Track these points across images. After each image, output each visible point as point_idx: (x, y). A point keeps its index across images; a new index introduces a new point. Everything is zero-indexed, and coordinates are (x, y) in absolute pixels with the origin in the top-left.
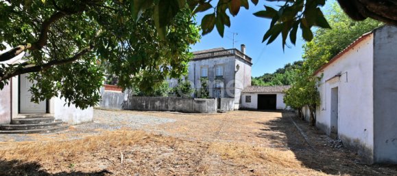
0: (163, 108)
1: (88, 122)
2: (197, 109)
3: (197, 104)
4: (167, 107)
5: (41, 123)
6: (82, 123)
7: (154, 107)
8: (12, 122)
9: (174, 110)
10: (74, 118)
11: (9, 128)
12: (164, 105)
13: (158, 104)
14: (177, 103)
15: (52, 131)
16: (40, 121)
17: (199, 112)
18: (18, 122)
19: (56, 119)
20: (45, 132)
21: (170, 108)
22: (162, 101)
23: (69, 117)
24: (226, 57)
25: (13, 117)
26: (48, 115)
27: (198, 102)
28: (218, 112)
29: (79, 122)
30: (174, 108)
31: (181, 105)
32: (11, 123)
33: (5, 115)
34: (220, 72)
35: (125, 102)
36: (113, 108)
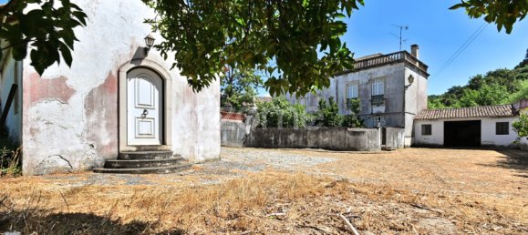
0: (300, 144)
1: (214, 160)
2: (352, 145)
3: (351, 137)
4: (306, 143)
5: (157, 158)
6: (207, 161)
7: (286, 143)
8: (120, 156)
9: (316, 146)
10: (196, 153)
11: (117, 165)
12: (301, 139)
13: (292, 137)
14: (321, 137)
15: (172, 170)
16: (156, 155)
17: (356, 150)
18: (127, 156)
19: (174, 154)
20: (163, 172)
21: (311, 143)
22: (298, 133)
23: (190, 151)
24: (389, 66)
25: (121, 149)
26: (165, 147)
27: (354, 133)
28: (383, 149)
29: (202, 159)
30: (316, 143)
31: (326, 140)
32: (118, 158)
33: (111, 145)
34: (378, 89)
35: (246, 136)
36: (233, 144)
